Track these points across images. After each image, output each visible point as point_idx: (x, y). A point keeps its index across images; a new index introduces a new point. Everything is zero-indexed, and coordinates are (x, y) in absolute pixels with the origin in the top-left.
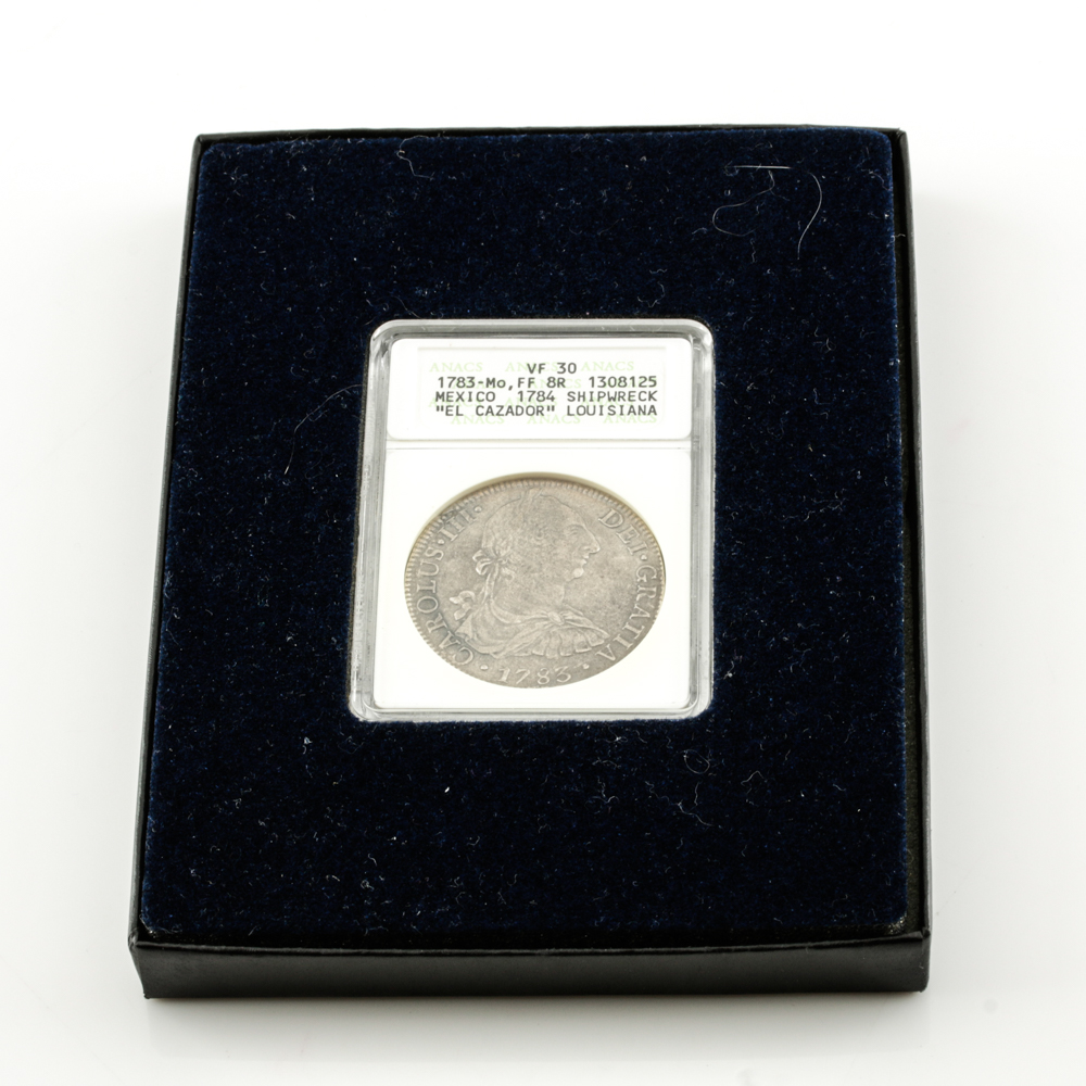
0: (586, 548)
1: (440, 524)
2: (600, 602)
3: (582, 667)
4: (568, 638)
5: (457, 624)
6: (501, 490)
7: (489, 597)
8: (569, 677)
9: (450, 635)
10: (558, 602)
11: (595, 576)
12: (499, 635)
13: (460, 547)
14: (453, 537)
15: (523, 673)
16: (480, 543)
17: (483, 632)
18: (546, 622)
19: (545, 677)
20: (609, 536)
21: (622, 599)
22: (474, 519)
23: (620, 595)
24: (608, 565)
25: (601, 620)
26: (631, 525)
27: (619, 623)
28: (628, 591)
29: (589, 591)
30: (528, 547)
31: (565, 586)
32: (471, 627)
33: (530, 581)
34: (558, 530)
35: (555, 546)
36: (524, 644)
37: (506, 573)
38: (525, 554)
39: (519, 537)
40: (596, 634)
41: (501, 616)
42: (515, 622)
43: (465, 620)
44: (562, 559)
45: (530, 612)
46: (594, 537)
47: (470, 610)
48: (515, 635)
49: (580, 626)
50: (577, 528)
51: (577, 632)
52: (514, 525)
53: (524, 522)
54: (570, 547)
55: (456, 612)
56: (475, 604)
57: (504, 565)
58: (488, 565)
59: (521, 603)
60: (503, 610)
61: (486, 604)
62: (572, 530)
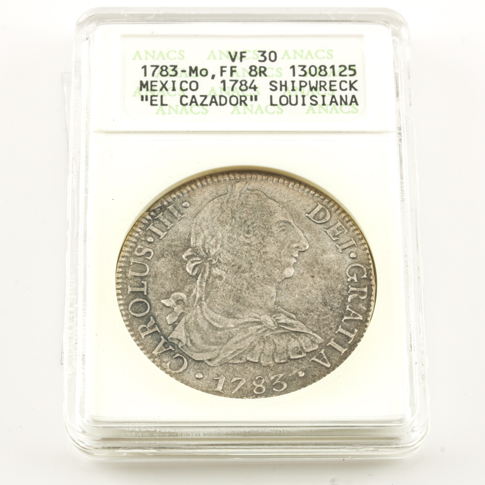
0: (295, 245)
1: (149, 220)
2: (312, 304)
3: (297, 375)
4: (282, 343)
5: (170, 328)
6: (208, 184)
7: (200, 299)
8: (285, 385)
9: (163, 340)
10: (270, 304)
11: (306, 275)
12: (212, 340)
13: (170, 246)
14: (162, 235)
15: (239, 381)
16: (189, 240)
17: (196, 337)
18: (259, 327)
19: (261, 386)
20: (317, 232)
21: (334, 300)
22: (182, 215)
23: (331, 296)
24: (317, 264)
25: (314, 323)
26: (338, 221)
27: (332, 326)
28: (339, 291)
29: (301, 292)
30: (237, 246)
31: (276, 286)
32: (184, 331)
33: (241, 282)
34: (267, 227)
35: (264, 244)
36: (238, 349)
37: (217, 273)
38: (235, 253)
39: (228, 235)
40: (310, 338)
41: (214, 320)
42: (228, 326)
43: (177, 325)
44: (272, 258)
45: (243, 315)
46: (302, 234)
47: (182, 313)
48: (228, 341)
49: (294, 330)
50: (285, 224)
51: (290, 337)
52: (223, 222)
53: (232, 219)
54: (279, 244)
55: (169, 316)
56: (187, 307)
57: (214, 264)
58: (198, 265)
59: (233, 306)
60: (216, 313)
61: (198, 307)
62: (281, 227)
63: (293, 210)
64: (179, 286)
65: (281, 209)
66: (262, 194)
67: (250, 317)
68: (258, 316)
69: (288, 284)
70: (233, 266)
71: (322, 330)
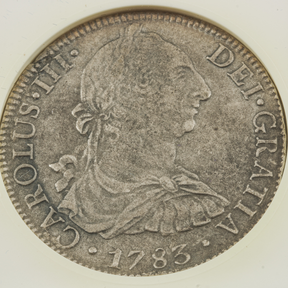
0: (195, 94)
1: (34, 73)
2: (216, 161)
3: (202, 244)
5: (59, 196)
6: (98, 28)
7: (92, 161)
8: (188, 257)
9: (52, 211)
10: (170, 163)
11: (208, 128)
12: (106, 208)
13: (58, 101)
14: (48, 89)
15: (136, 255)
16: (78, 94)
17: (89, 206)
18: (158, 190)
19: (161, 259)
20: (220, 77)
21: (240, 155)
22: (70, 65)
23: (237, 150)
24: (221, 114)
25: (219, 183)
26: (243, 63)
27: (240, 186)
28: (245, 145)
29: (203, 148)
30: (131, 98)
31: (176, 143)
32: (75, 200)
33: (136, 139)
34: (164, 74)
35: (161, 94)
36: (135, 218)
37: (110, 130)
38: (129, 106)
39: (121, 85)
40: (214, 201)
41: (108, 185)
42: (123, 191)
43: (68, 192)
44: (170, 110)
45: (140, 178)
46: (203, 80)
47: (73, 178)
48: (124, 208)
49: (196, 192)
50: (184, 70)
51: (193, 201)
52: (115, 71)
53: (125, 67)
54: (178, 93)
55: (58, 182)
56: (78, 171)
57: (106, 120)
58: (89, 121)
59: (128, 168)
60: (109, 177)
61: (90, 171)
62: (179, 73)
63: (193, 53)
64: (69, 147)
65: (179, 53)
66: (157, 36)
67: (147, 179)
68: (156, 178)
69: (189, 139)
70: (127, 121)
71: (228, 191)
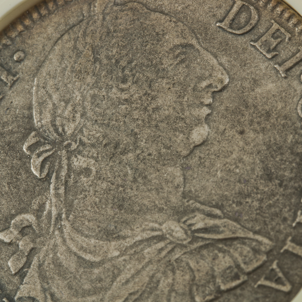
0: (204, 84)
2: (247, 182)
5: (16, 280)
6: (50, 13)
7: (59, 217)
11: (230, 133)
16: (30, 117)
17: (60, 287)
20: (240, 51)
21: (283, 166)
22: (14, 76)
23: (278, 159)
24: (247, 107)
25: (254, 216)
26: (273, 21)
27: (287, 215)
28: (289, 148)
29: (225, 165)
30: (108, 108)
31: (182, 165)
32: (38, 281)
33: (121, 171)
34: (154, 62)
35: (153, 93)
36: (131, 294)
37: (81, 164)
38: (105, 122)
39: (91, 92)
40: (249, 246)
41: (85, 251)
42: (110, 256)
43: (27, 272)
44: (169, 116)
45: (132, 230)
46: (215, 61)
47: (32, 249)
48: (113, 282)
49: (220, 237)
50: (184, 50)
51: (216, 252)
52: (80, 71)
53: (95, 62)
54: (178, 88)
55: (11, 259)
56: (40, 237)
57: (75, 150)
58: (49, 157)
59: (114, 218)
60: (87, 236)
61: (57, 232)
62: (177, 57)
63: (195, 21)
64: (23, 202)
65: (173, 25)
66: (139, 6)
67: (144, 230)
68: (157, 226)
69: (202, 155)
70: (106, 145)
71: (270, 227)
